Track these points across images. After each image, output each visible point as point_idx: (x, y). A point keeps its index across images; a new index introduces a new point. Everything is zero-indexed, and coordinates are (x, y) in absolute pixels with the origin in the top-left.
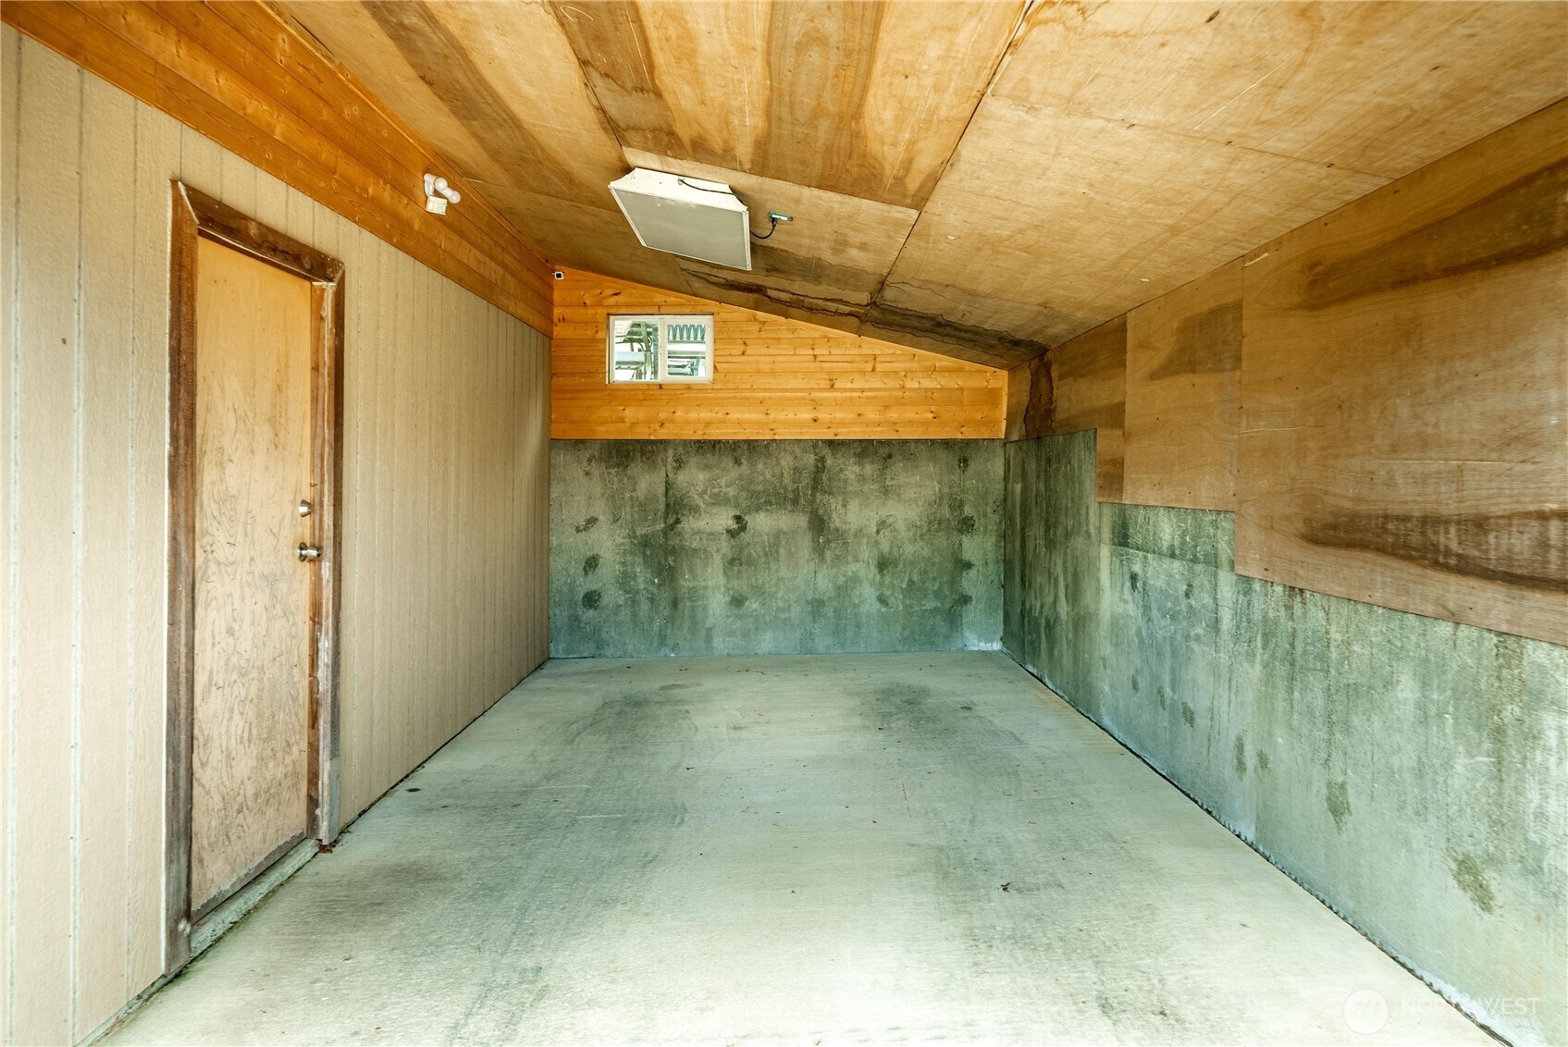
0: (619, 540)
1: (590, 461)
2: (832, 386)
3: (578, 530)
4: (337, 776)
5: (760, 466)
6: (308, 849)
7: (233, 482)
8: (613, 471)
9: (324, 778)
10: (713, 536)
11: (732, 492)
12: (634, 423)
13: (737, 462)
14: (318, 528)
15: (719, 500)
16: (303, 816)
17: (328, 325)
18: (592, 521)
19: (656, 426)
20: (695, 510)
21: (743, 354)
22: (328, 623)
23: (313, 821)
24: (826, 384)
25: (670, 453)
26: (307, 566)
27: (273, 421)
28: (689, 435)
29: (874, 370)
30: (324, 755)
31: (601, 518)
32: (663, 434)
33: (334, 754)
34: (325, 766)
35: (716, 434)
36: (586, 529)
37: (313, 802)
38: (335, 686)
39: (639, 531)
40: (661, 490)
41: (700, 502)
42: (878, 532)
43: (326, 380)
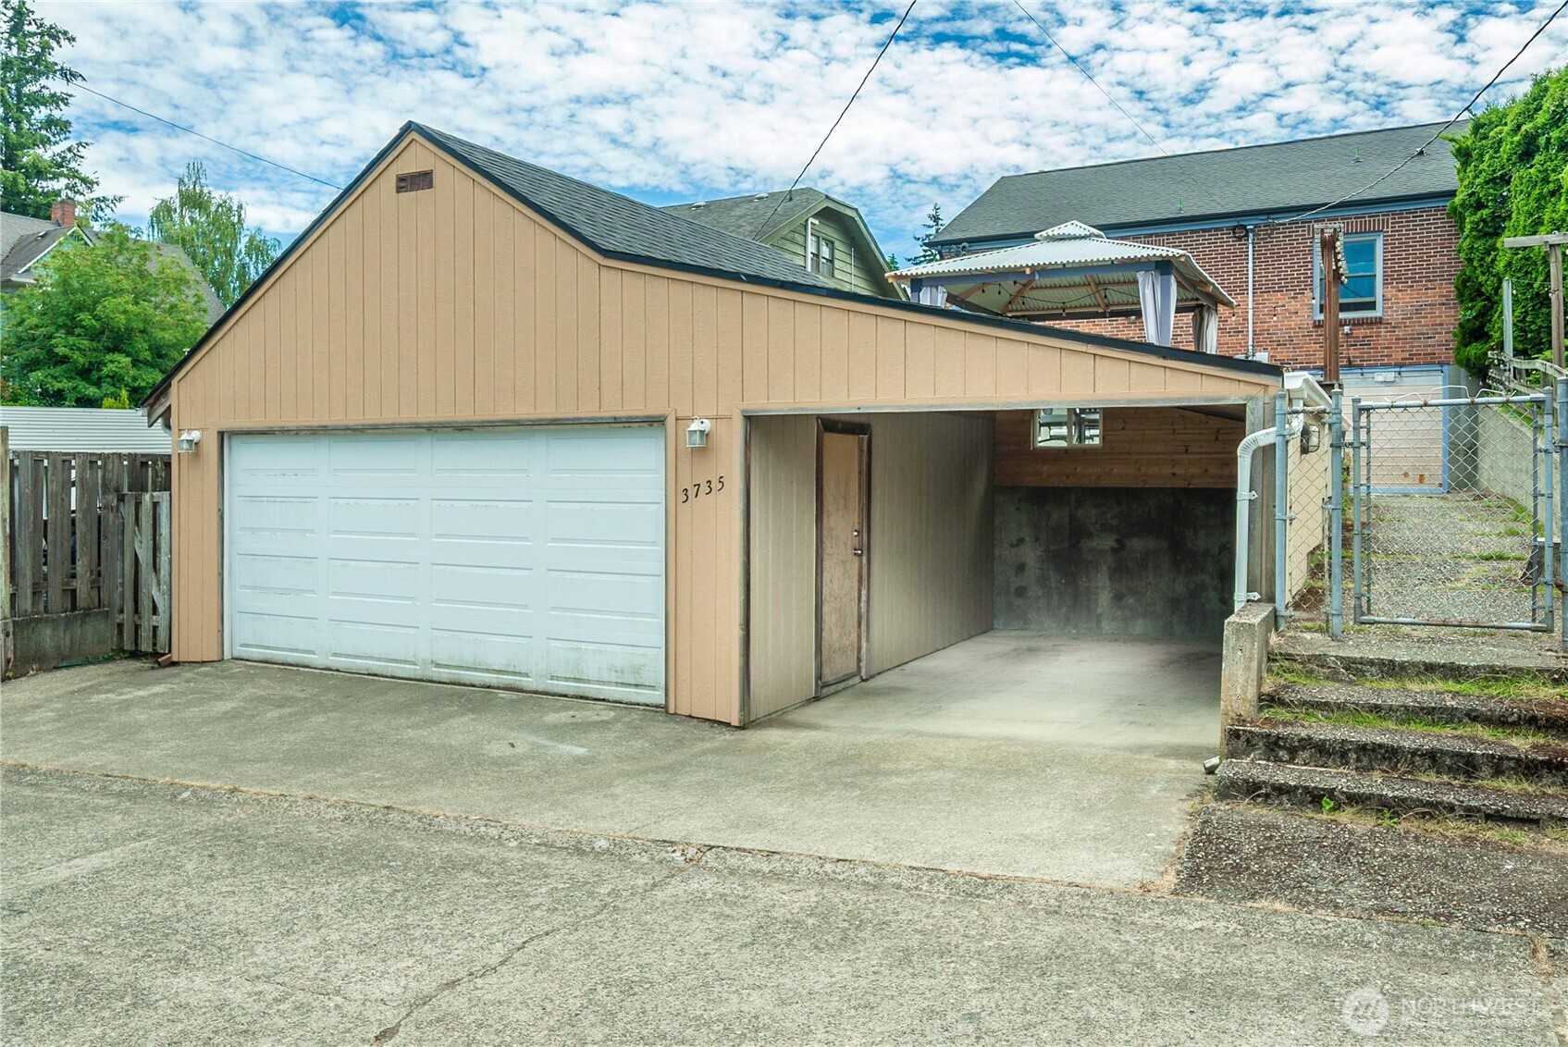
0: (1039, 553)
1: (1019, 501)
2: (1186, 451)
3: (1012, 546)
4: (868, 650)
5: (1135, 506)
6: (857, 680)
7: (832, 523)
8: (1035, 507)
9: (864, 650)
10: (1102, 552)
11: (1115, 523)
12: (1048, 476)
13: (1119, 503)
14: (861, 542)
15: (1106, 528)
16: (855, 666)
17: (865, 453)
18: (1021, 541)
19: (1064, 478)
20: (1090, 535)
21: (1123, 429)
22: (865, 583)
23: (859, 668)
24: (1183, 449)
25: (1073, 496)
26: (857, 558)
27: (845, 498)
28: (1086, 483)
29: (1217, 439)
30: (864, 640)
31: (1027, 539)
32: (1068, 483)
33: (868, 640)
34: (864, 645)
35: (1105, 483)
36: (1017, 545)
37: (859, 660)
38: (868, 611)
39: (1052, 548)
40: (1066, 521)
41: (1093, 530)
42: (1220, 553)
43: (864, 477)
